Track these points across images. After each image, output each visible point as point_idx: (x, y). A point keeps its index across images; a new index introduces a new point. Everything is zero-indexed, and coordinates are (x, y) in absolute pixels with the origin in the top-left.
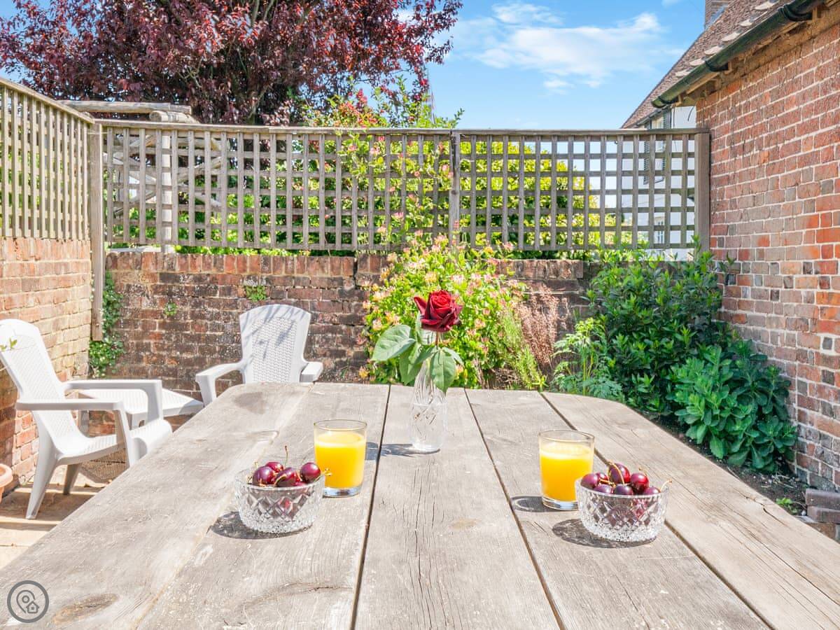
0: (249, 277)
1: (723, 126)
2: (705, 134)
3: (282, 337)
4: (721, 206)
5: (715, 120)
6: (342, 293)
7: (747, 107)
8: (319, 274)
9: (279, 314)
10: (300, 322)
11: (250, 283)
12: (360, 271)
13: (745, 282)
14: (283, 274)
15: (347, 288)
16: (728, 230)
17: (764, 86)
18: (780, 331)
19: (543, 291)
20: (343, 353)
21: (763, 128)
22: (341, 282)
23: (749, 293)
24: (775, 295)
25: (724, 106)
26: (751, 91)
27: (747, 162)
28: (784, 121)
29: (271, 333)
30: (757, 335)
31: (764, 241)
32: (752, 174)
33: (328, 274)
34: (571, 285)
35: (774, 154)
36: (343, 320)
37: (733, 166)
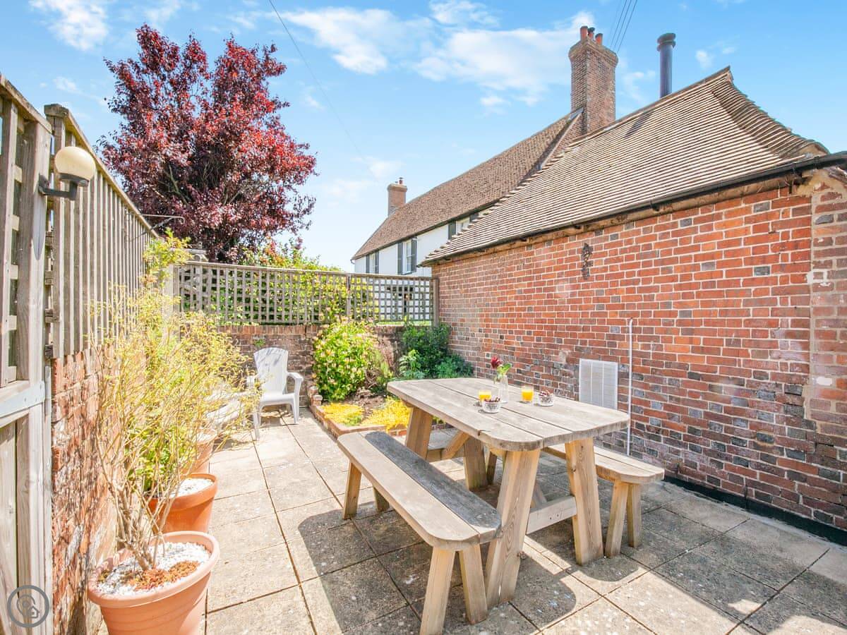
0: (256, 336)
1: (444, 277)
2: (435, 279)
3: (276, 362)
4: (444, 306)
5: (441, 275)
6: (300, 342)
7: (455, 273)
8: (290, 334)
9: (273, 352)
10: (284, 355)
11: (257, 338)
12: (307, 332)
13: (455, 334)
14: (273, 334)
15: (302, 339)
16: (446, 315)
17: (462, 267)
18: (470, 351)
19: (385, 339)
20: (301, 368)
21: (462, 282)
22: (300, 336)
23: (457, 338)
24: (467, 339)
25: (445, 270)
26: (456, 268)
27: (455, 292)
28: (471, 281)
29: (270, 360)
30: (460, 353)
31: (463, 320)
32: (457, 297)
33: (294, 333)
34: (391, 335)
35: (467, 291)
36: (301, 353)
37: (449, 293)
